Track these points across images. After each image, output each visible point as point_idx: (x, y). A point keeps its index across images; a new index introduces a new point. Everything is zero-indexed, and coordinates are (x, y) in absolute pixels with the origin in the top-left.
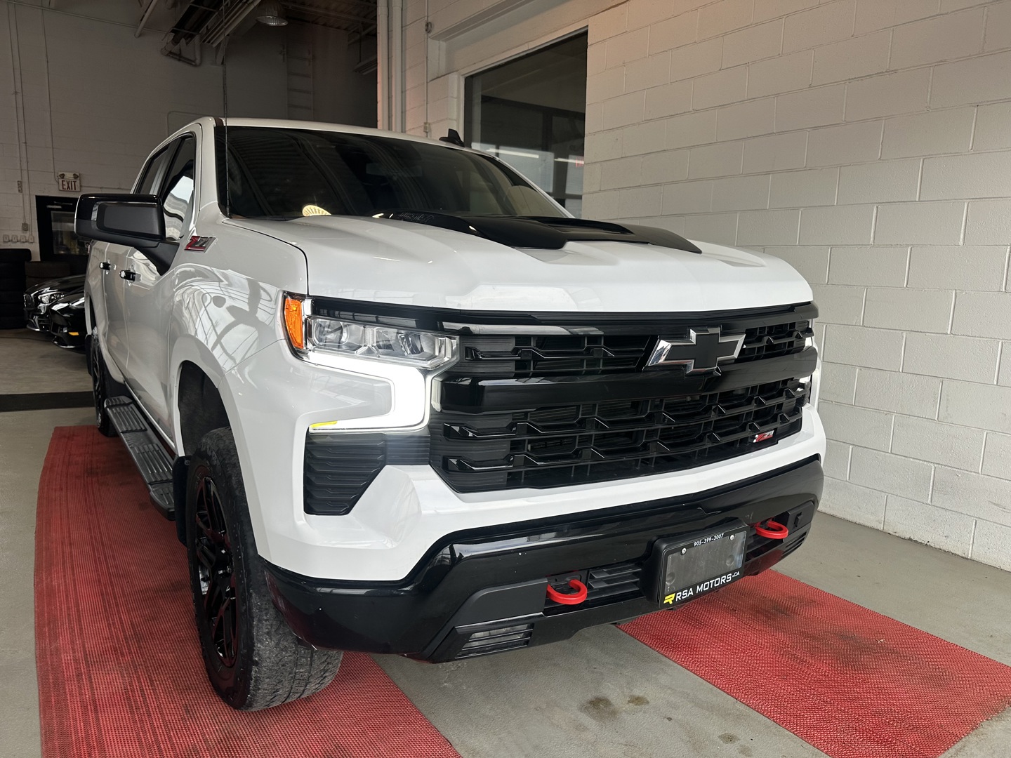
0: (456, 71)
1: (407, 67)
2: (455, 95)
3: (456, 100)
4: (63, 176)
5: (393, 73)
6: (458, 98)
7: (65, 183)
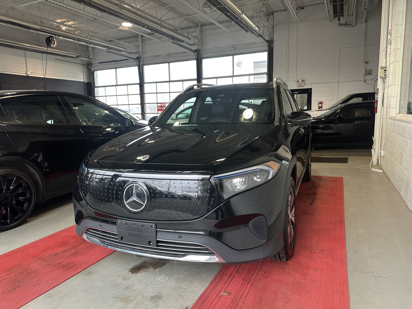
4: (298, 81)
7: (299, 84)
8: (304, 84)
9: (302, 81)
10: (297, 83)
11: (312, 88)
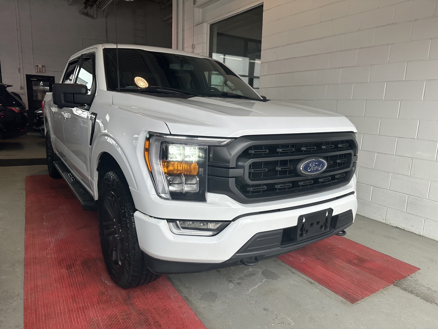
0: (207, 22)
1: (185, 20)
2: (206, 32)
3: (206, 34)
4: (37, 66)
5: (179, 23)
6: (207, 33)
7: (38, 69)
8: (45, 70)
9: (43, 66)
10: (36, 68)
11: (54, 77)
